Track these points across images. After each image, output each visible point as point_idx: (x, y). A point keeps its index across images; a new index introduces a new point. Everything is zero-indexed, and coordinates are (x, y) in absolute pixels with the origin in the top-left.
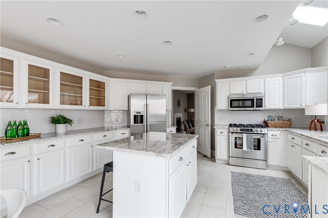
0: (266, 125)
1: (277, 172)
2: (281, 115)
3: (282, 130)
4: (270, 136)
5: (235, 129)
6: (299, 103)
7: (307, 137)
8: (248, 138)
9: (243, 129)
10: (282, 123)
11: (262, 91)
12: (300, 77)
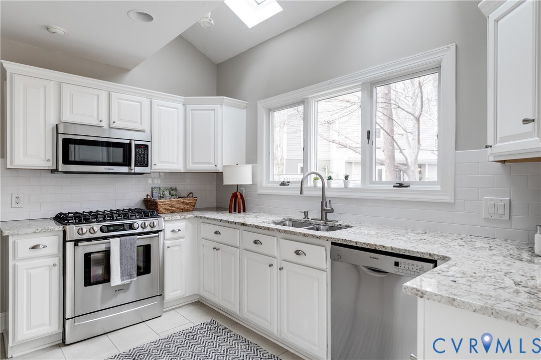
0: (150, 208)
1: (181, 311)
2: (174, 186)
3: (190, 216)
4: (168, 234)
5: (86, 227)
6: (212, 161)
7: (257, 227)
8: (124, 250)
9: (108, 226)
10: (183, 202)
11: (146, 127)
12: (214, 110)
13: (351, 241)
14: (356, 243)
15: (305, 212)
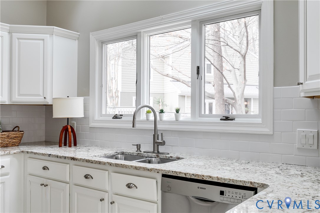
3: (15, 151)
7: (88, 161)
10: (8, 136)
12: (43, 40)
13: (180, 173)
14: (185, 174)
15: (137, 145)
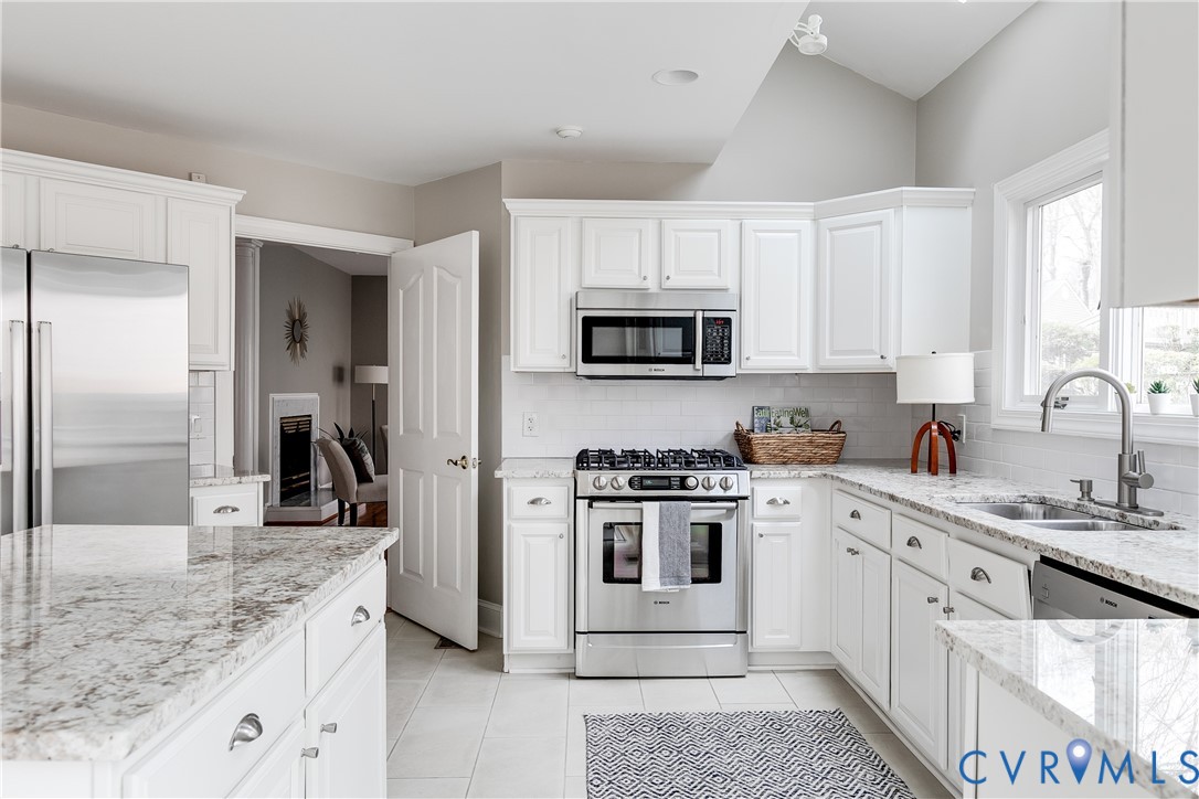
0: (742, 452)
1: (787, 680)
2: (803, 406)
3: (811, 473)
4: (761, 507)
5: (606, 477)
6: (876, 347)
7: (913, 505)
8: (666, 527)
9: (642, 477)
10: (811, 442)
11: (730, 282)
12: (880, 223)
13: (1067, 553)
14: (1077, 559)
